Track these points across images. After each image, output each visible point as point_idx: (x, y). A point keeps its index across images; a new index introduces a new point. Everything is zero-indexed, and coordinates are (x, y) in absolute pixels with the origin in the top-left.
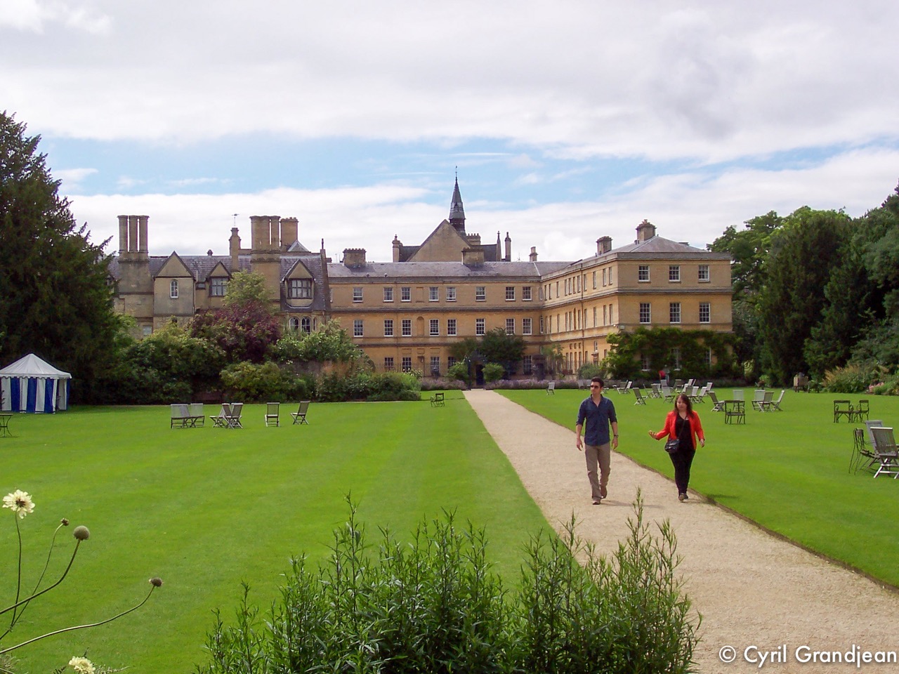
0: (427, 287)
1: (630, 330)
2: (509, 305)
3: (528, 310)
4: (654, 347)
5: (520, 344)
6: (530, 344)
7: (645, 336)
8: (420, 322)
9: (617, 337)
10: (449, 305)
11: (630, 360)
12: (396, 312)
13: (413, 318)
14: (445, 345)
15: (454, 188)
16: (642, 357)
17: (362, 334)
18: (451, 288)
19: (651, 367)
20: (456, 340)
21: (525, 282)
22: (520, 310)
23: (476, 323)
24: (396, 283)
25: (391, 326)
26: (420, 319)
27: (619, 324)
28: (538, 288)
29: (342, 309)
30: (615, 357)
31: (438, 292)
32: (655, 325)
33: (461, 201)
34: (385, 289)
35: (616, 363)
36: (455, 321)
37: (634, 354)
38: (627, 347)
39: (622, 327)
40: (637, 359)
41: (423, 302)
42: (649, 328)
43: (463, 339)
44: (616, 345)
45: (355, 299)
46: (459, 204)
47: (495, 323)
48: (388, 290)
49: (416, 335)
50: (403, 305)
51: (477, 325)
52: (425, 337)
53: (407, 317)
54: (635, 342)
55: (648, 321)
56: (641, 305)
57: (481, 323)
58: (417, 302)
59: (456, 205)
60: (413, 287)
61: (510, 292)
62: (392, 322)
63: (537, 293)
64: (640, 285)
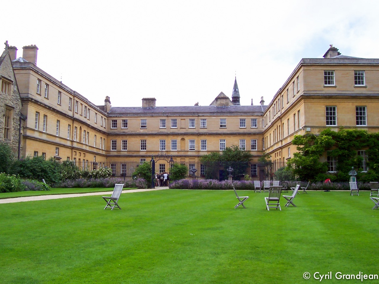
0: (187, 119)
1: (316, 132)
2: (241, 131)
3: (255, 134)
4: (341, 148)
5: (248, 156)
6: (255, 157)
7: (330, 137)
8: (183, 142)
9: (302, 139)
10: (202, 131)
11: (315, 161)
12: (167, 135)
13: (179, 139)
14: (198, 156)
15: (234, 82)
16: (328, 159)
17: (145, 149)
18: (203, 120)
19: (338, 169)
20: (206, 154)
21: (253, 116)
22: (249, 134)
23: (220, 142)
24: (167, 116)
25: (165, 144)
26: (183, 139)
27: (305, 127)
28: (261, 119)
29: (133, 133)
30: (300, 158)
31: (195, 122)
32: (341, 128)
33: (238, 89)
34: (161, 120)
35: (301, 164)
36: (206, 141)
37: (321, 155)
38: (313, 148)
39: (308, 129)
40: (323, 160)
41: (185, 128)
42: (336, 130)
43: (210, 153)
44: (302, 146)
45: (142, 127)
46: (237, 90)
47: (232, 143)
48: (163, 121)
49: (180, 150)
50: (172, 131)
51: (221, 144)
52: (185, 151)
53: (175, 138)
54: (321, 143)
55: (334, 124)
56: (327, 109)
57: (223, 142)
58: (181, 128)
59: (235, 90)
60: (179, 119)
61: (242, 122)
62: (165, 141)
63: (261, 123)
64: (326, 89)
